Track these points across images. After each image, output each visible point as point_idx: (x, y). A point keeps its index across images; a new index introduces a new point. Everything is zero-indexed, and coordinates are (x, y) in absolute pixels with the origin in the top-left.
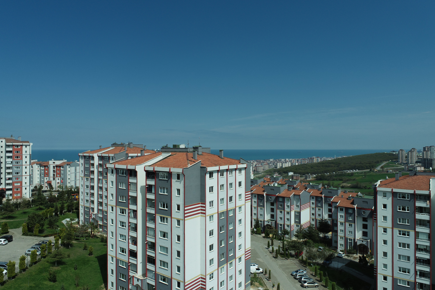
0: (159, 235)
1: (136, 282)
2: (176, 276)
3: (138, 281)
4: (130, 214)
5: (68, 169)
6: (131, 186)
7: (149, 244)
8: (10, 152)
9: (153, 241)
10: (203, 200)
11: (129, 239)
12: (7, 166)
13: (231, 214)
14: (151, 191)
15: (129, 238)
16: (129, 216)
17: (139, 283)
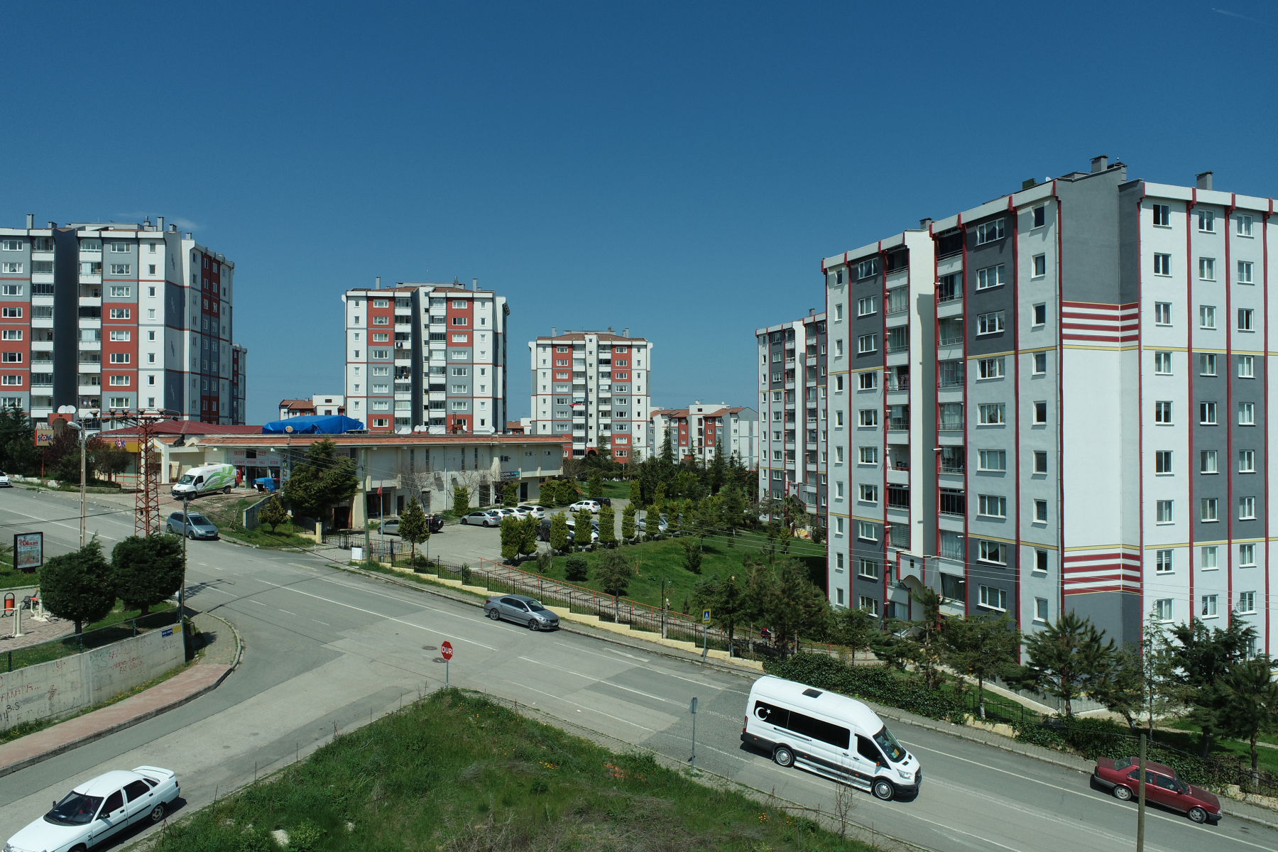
0: (975, 417)
1: (905, 570)
2: (1034, 535)
3: (912, 565)
4: (888, 383)
5: (733, 426)
6: (890, 300)
7: (946, 456)
8: (607, 362)
9: (958, 441)
10: (1130, 295)
11: (885, 455)
12: (602, 395)
13: (1245, 372)
14: (952, 292)
15: (885, 451)
16: (886, 391)
17: (916, 572)
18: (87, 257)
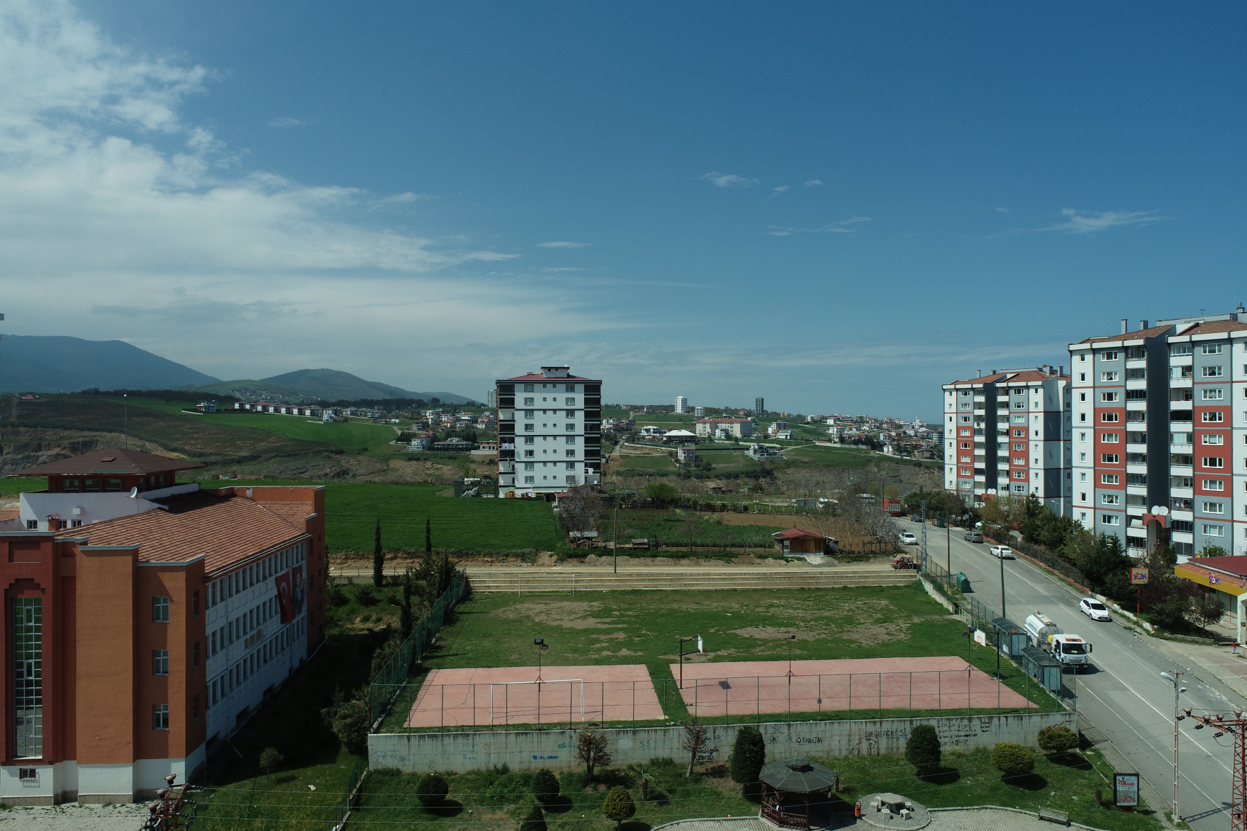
18: (1177, 361)
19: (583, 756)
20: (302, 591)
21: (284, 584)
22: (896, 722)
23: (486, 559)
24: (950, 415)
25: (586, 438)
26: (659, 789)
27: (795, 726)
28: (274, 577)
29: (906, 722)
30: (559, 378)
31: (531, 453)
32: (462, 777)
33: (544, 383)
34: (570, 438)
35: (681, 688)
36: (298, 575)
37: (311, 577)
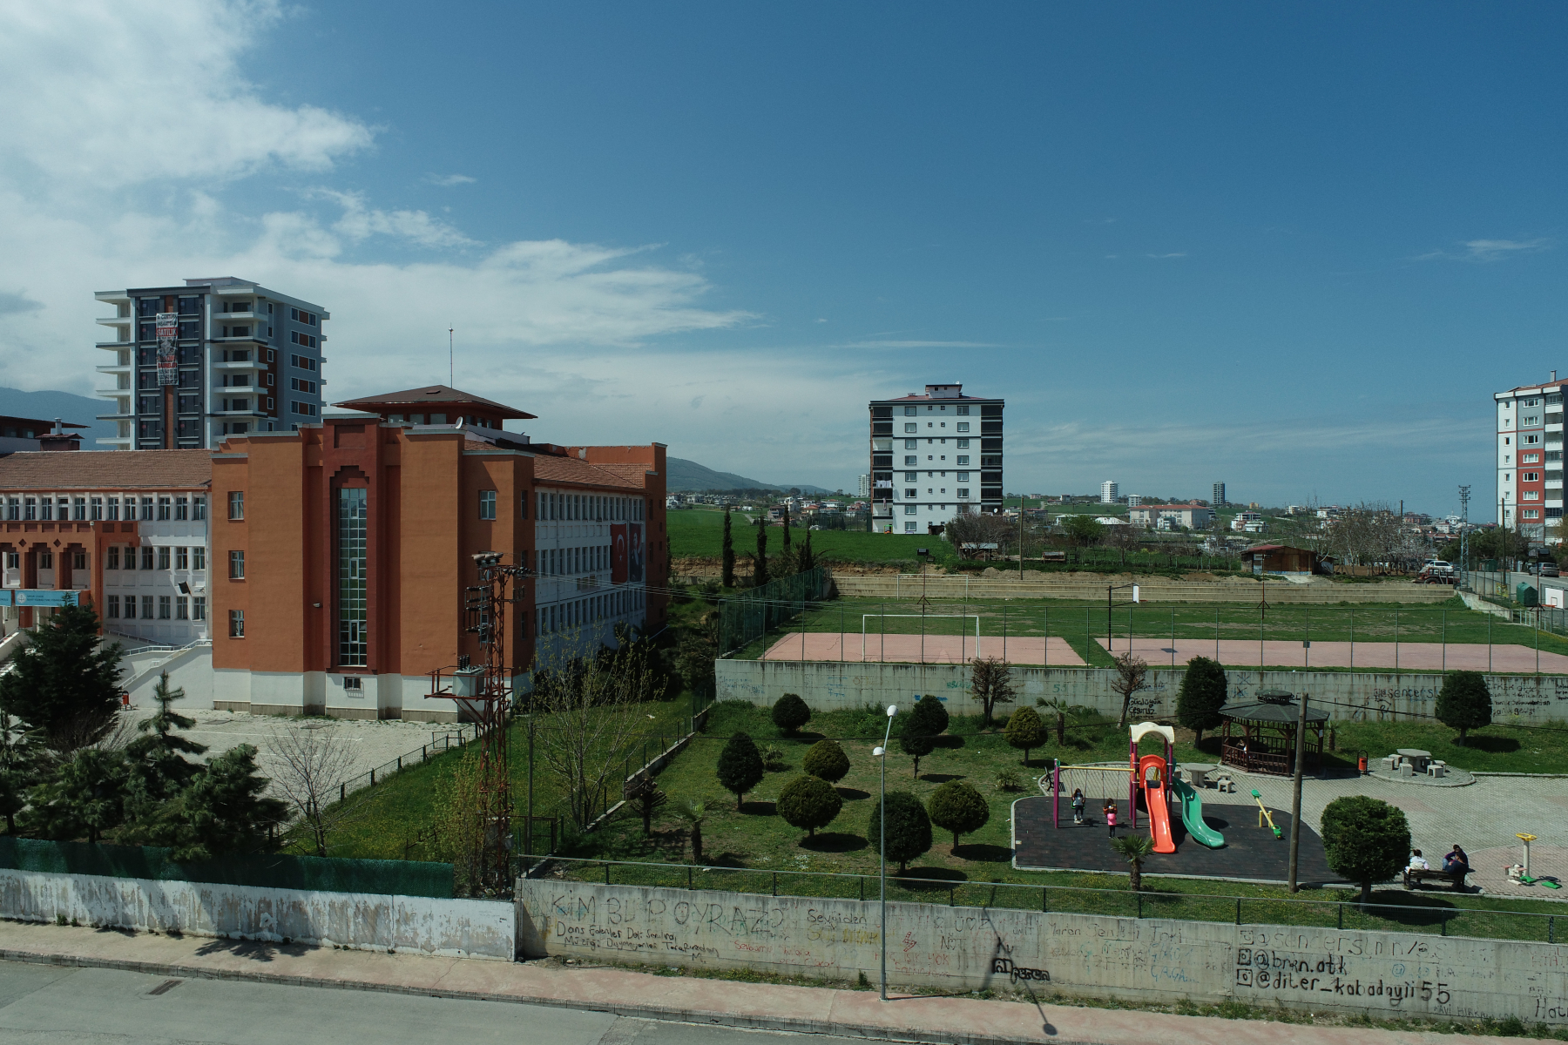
19: (979, 691)
20: (640, 555)
21: (620, 537)
22: (1422, 678)
23: (857, 569)
24: (1507, 435)
25: (982, 474)
26: (1078, 737)
27: (1270, 676)
28: (609, 523)
29: (1437, 679)
30: (947, 398)
31: (912, 493)
32: (826, 714)
33: (930, 404)
34: (963, 474)
35: (1110, 650)
36: (635, 535)
37: (650, 545)
